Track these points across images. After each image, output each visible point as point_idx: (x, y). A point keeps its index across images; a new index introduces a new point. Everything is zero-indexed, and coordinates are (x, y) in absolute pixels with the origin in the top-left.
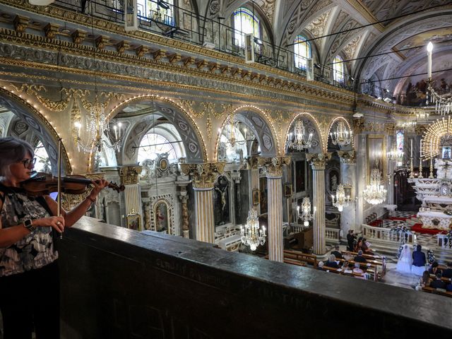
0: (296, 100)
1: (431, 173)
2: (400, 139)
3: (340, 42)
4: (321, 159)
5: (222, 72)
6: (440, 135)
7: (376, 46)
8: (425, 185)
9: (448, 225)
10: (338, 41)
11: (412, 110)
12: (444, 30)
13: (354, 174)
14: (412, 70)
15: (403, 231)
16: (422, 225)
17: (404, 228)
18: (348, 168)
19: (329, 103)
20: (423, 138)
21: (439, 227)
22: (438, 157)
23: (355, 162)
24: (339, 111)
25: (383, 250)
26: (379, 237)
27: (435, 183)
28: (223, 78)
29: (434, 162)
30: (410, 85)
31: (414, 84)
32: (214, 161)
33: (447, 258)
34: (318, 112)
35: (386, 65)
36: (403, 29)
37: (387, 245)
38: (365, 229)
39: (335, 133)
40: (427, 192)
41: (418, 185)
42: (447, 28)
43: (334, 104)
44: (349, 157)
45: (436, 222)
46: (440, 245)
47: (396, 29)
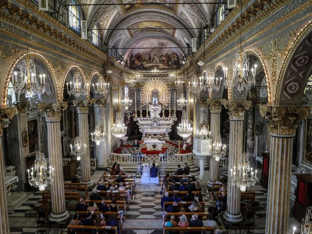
0: (69, 54)
1: (147, 114)
2: (126, 90)
3: (101, 13)
4: (86, 105)
5: (11, 14)
6: (151, 89)
7: (119, 23)
8: (144, 122)
9: (161, 147)
10: (99, 13)
11: (133, 72)
12: (156, 23)
13: (104, 116)
14: (134, 45)
15: (139, 155)
16: (146, 149)
17: (140, 152)
18: (100, 111)
19: (91, 60)
20: (142, 91)
21: (156, 149)
22: (150, 103)
23: (105, 107)
24: (96, 67)
25: (128, 170)
26: (123, 161)
27: (149, 120)
28: (11, 19)
29: (148, 107)
30: (132, 56)
31: (134, 55)
32: (4, 106)
33: (166, 169)
34: (84, 66)
35: (122, 38)
36: (136, 16)
37: (130, 166)
38: (113, 156)
39: (97, 84)
40: (145, 126)
41: (140, 122)
42: (159, 22)
43: (93, 61)
44: (101, 103)
45: (154, 146)
46: (161, 161)
47: (133, 15)
